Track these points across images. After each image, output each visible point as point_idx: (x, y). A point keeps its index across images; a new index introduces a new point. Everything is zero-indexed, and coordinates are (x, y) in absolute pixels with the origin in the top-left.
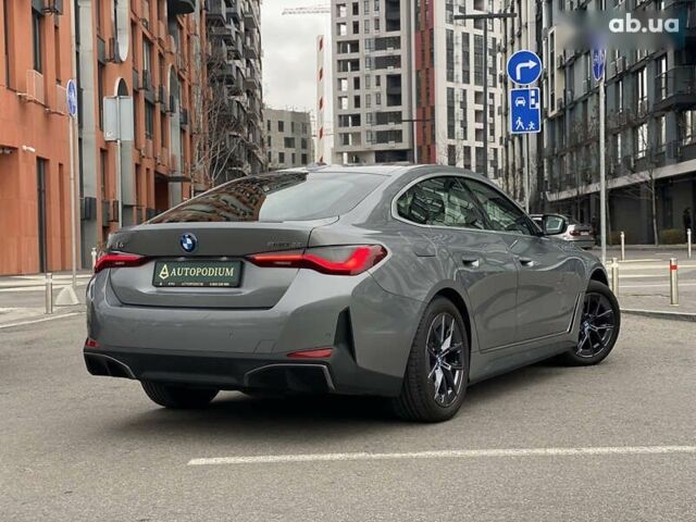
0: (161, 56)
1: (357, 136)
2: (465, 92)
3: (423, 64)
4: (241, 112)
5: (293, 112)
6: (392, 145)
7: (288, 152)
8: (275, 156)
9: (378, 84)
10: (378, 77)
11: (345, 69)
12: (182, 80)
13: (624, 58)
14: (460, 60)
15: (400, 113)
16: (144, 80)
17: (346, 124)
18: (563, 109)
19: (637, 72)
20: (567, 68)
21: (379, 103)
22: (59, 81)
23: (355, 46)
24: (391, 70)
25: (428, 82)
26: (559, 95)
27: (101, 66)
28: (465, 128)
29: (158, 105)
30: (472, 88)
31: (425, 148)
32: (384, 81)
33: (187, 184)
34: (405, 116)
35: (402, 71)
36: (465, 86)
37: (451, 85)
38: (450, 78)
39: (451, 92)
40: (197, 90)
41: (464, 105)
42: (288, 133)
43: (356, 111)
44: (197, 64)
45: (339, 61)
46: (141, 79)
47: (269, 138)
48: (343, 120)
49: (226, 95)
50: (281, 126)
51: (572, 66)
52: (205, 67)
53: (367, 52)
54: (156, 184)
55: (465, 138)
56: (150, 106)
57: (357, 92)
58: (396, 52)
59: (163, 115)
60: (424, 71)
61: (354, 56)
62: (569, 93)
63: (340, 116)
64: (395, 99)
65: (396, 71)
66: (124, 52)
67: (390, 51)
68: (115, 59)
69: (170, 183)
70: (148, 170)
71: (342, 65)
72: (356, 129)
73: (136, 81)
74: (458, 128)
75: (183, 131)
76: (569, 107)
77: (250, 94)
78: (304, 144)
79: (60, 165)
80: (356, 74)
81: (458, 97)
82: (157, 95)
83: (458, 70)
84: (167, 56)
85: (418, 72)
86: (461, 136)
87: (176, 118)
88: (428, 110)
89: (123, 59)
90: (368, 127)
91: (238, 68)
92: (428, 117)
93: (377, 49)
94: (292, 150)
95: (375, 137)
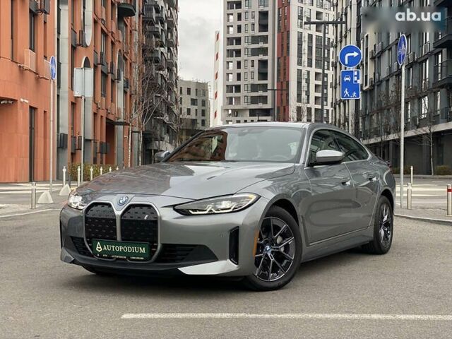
0: (113, 43)
1: (238, 99)
2: (309, 72)
3: (282, 54)
4: (163, 81)
5: (197, 82)
6: (260, 106)
7: (193, 108)
8: (185, 111)
9: (253, 66)
10: (253, 61)
11: (232, 56)
12: (126, 59)
13: (414, 53)
14: (306, 51)
15: (267, 84)
16: (101, 58)
17: (231, 92)
18: (373, 86)
19: (422, 62)
20: (377, 58)
21: (253, 78)
22: (45, 57)
23: (238, 41)
24: (261, 57)
25: (285, 65)
26: (370, 76)
27: (74, 48)
28: (308, 96)
29: (110, 75)
30: (313, 70)
31: (282, 109)
32: (256, 64)
33: (127, 127)
34: (269, 87)
35: (269, 58)
36: (309, 69)
37: (300, 67)
38: (300, 63)
39: (300, 72)
40: (136, 66)
41: (308, 81)
42: (193, 95)
43: (238, 83)
44: (136, 49)
45: (228, 50)
46: (99, 58)
47: (181, 98)
48: (229, 88)
49: (154, 70)
50: (189, 90)
51: (379, 58)
52: (141, 51)
53: (246, 45)
54: (107, 126)
55: (308, 102)
56: (104, 75)
57: (239, 71)
58: (265, 46)
59: (113, 82)
60: (283, 58)
61: (238, 47)
62: (377, 75)
63: (227, 86)
64: (263, 75)
65: (265, 58)
66: (89, 40)
67: (261, 45)
68: (83, 44)
69: (116, 126)
70: (102, 117)
71: (230, 53)
72: (238, 95)
73: (96, 59)
74: (304, 95)
75: (125, 92)
76: (377, 83)
77: (170, 70)
78: (204, 103)
79: (45, 112)
80: (239, 59)
81: (305, 76)
82: (109, 69)
83: (305, 58)
84: (117, 43)
85: (278, 59)
86: (306, 101)
87: (121, 84)
88: (285, 83)
89: (88, 45)
90: (246, 93)
91: (162, 53)
92: (285, 88)
93: (252, 43)
94: (196, 107)
95: (249, 100)
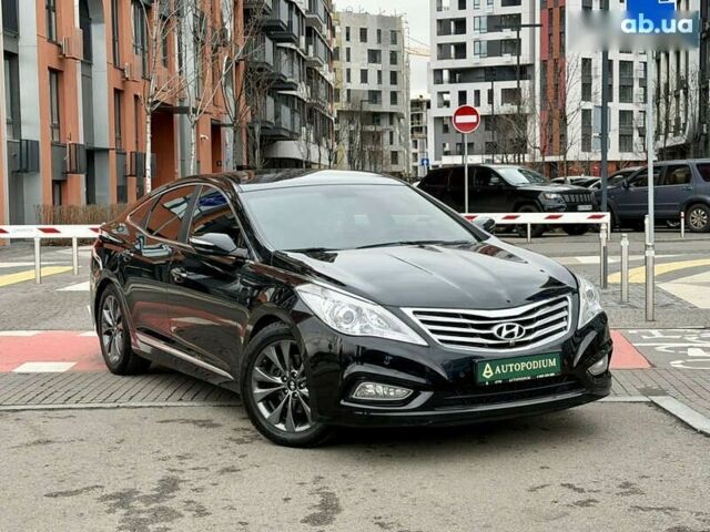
1: (461, 48)
5: (381, 17)
6: (506, 59)
7: (373, 69)
8: (356, 76)
15: (519, 15)
17: (448, 32)
21: (491, 3)
31: (550, 64)
34: (525, 20)
42: (372, 43)
43: (461, 14)
47: (348, 50)
48: (444, 26)
50: (364, 34)
63: (439, 21)
69: (176, 116)
70: (136, 97)
72: (460, 38)
78: (394, 59)
88: (557, 12)
94: (378, 66)
95: (484, 49)
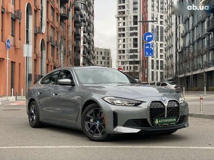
1: (124, 56)
2: (157, 44)
5: (105, 49)
7: (103, 61)
8: (99, 62)
10: (131, 39)
11: (121, 36)
18: (182, 49)
20: (184, 37)
21: (130, 47)
22: (20, 39)
26: (181, 45)
27: (36, 35)
29: (56, 46)
30: (159, 42)
34: (138, 51)
41: (157, 48)
42: (103, 55)
43: (124, 49)
45: (119, 34)
47: (98, 57)
50: (101, 53)
53: (127, 31)
56: (53, 47)
57: (124, 43)
58: (136, 31)
61: (123, 32)
62: (184, 44)
64: (135, 45)
65: (136, 37)
66: (44, 30)
72: (124, 54)
73: (48, 39)
75: (64, 54)
77: (89, 43)
78: (108, 59)
80: (124, 38)
85: (142, 37)
86: (156, 57)
87: (62, 50)
89: (43, 33)
90: (127, 54)
91: (85, 36)
93: (130, 30)
95: (129, 57)
